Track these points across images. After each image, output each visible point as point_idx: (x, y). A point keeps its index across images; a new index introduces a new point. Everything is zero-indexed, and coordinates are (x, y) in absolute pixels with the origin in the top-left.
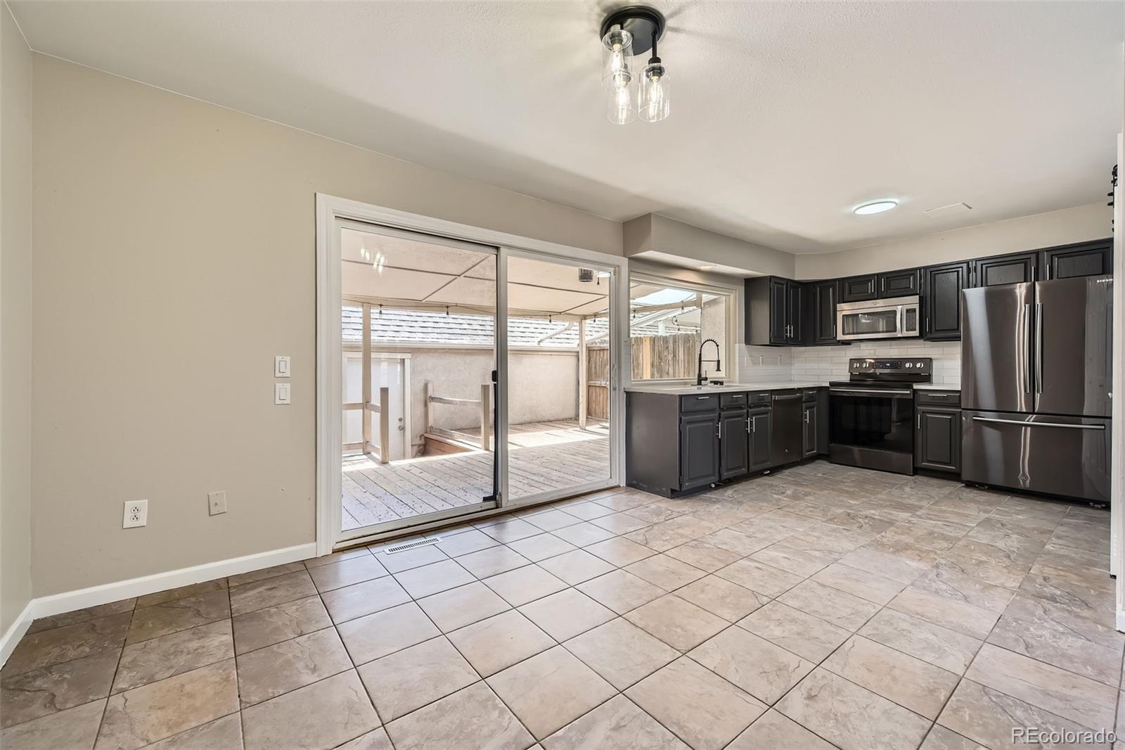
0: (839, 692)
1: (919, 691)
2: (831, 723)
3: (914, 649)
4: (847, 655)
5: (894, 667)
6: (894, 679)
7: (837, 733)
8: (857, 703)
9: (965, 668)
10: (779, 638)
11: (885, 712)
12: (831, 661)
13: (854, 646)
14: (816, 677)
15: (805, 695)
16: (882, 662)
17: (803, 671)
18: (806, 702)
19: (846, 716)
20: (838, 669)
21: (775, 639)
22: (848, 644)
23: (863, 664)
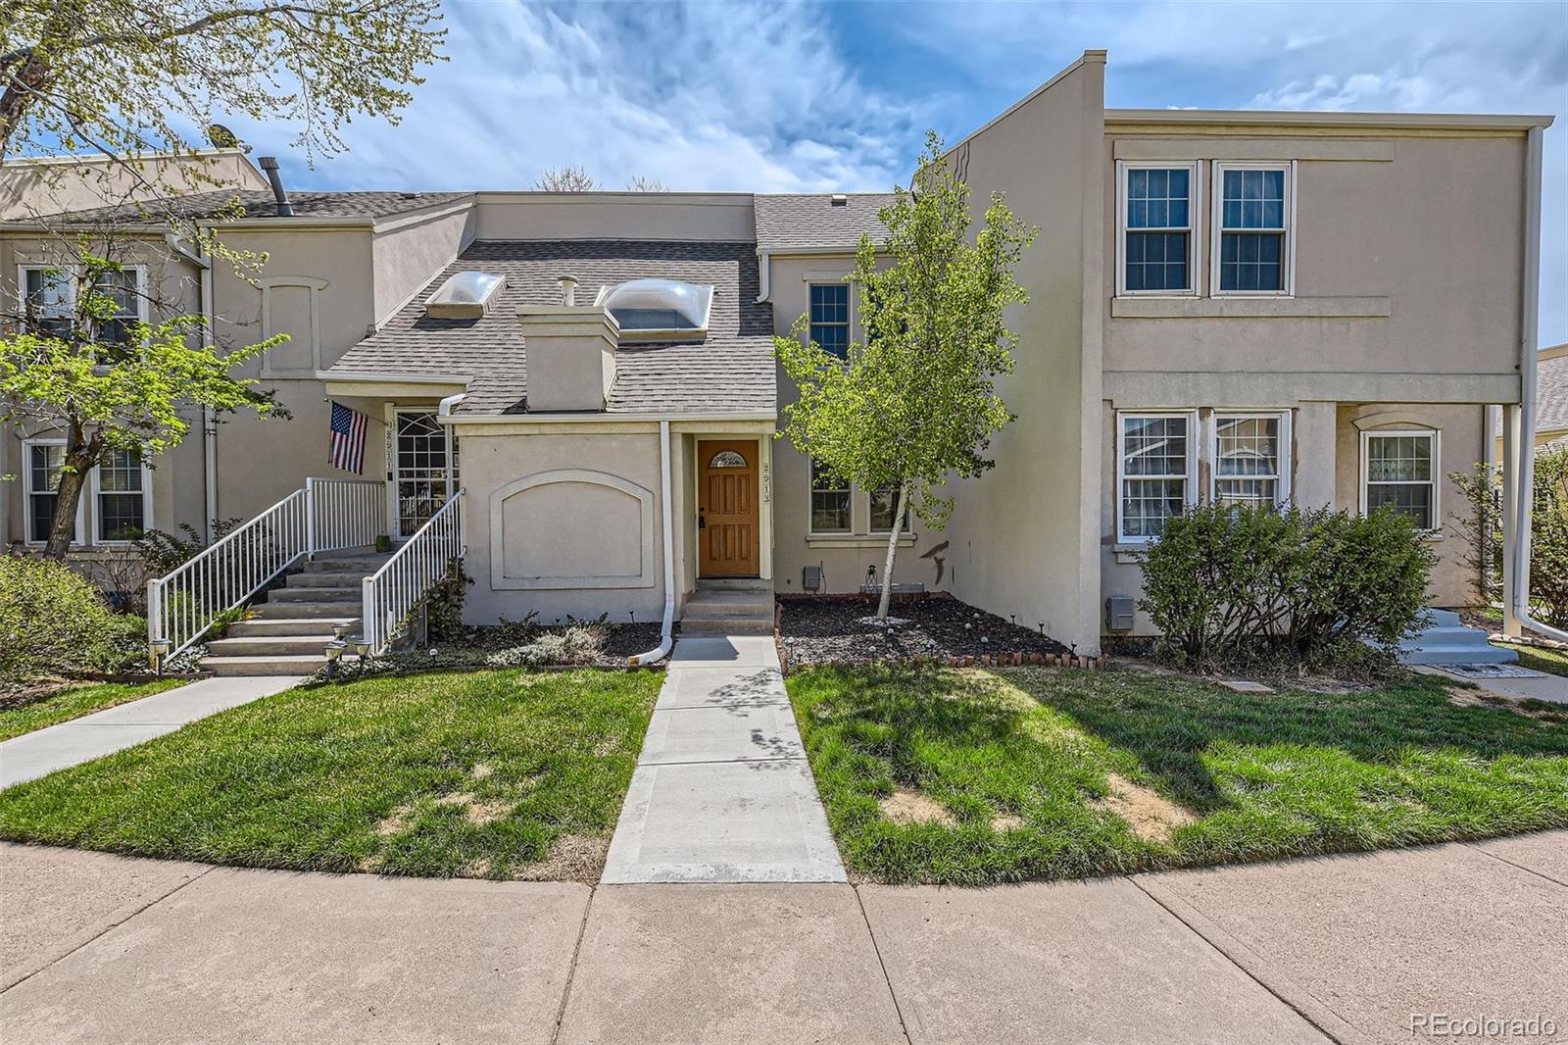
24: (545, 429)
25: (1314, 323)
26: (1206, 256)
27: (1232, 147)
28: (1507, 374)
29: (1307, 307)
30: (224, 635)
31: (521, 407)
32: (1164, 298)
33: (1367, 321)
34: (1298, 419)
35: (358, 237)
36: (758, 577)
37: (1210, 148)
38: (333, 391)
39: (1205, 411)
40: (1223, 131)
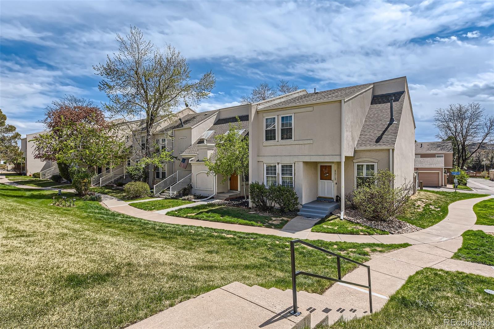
24: (201, 164)
25: (298, 146)
26: (278, 134)
27: (282, 112)
28: (338, 155)
29: (296, 142)
30: (163, 193)
31: (198, 161)
32: (271, 142)
33: (308, 145)
34: (295, 165)
35: (190, 129)
36: (238, 191)
37: (278, 113)
38: (183, 157)
39: (278, 163)
40: (281, 109)
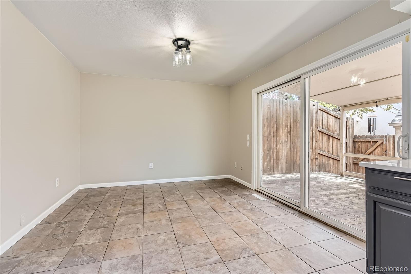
0: (133, 234)
1: (115, 246)
2: (131, 227)
3: (121, 261)
4: (139, 244)
5: (124, 249)
6: (122, 245)
7: (128, 227)
8: (128, 234)
9: (101, 266)
10: (159, 236)
11: (121, 236)
12: (141, 239)
13: (139, 248)
14: (141, 233)
15: (139, 228)
16: (128, 249)
17: (145, 232)
18: (138, 227)
19: (129, 230)
20: (138, 238)
21: (160, 235)
22: (141, 248)
23: (133, 244)
